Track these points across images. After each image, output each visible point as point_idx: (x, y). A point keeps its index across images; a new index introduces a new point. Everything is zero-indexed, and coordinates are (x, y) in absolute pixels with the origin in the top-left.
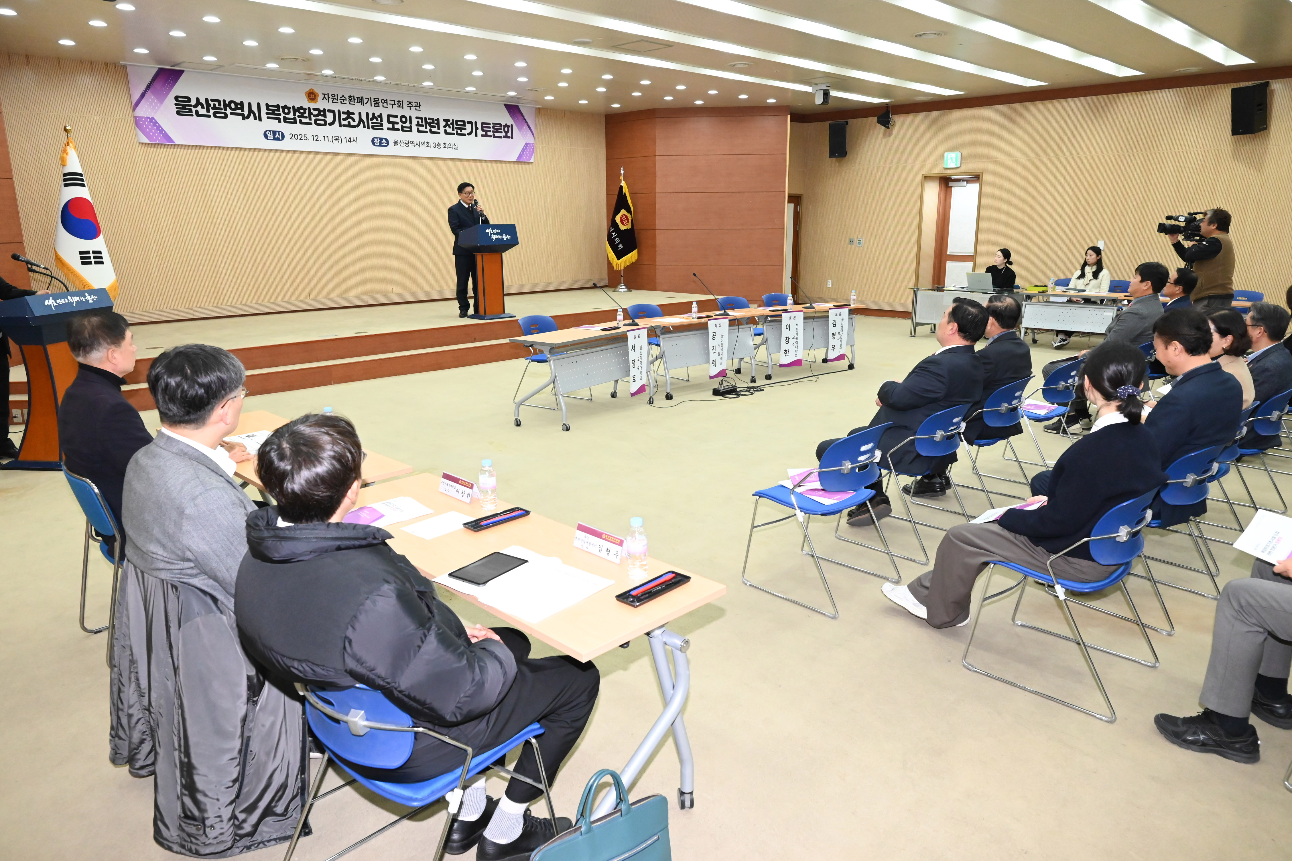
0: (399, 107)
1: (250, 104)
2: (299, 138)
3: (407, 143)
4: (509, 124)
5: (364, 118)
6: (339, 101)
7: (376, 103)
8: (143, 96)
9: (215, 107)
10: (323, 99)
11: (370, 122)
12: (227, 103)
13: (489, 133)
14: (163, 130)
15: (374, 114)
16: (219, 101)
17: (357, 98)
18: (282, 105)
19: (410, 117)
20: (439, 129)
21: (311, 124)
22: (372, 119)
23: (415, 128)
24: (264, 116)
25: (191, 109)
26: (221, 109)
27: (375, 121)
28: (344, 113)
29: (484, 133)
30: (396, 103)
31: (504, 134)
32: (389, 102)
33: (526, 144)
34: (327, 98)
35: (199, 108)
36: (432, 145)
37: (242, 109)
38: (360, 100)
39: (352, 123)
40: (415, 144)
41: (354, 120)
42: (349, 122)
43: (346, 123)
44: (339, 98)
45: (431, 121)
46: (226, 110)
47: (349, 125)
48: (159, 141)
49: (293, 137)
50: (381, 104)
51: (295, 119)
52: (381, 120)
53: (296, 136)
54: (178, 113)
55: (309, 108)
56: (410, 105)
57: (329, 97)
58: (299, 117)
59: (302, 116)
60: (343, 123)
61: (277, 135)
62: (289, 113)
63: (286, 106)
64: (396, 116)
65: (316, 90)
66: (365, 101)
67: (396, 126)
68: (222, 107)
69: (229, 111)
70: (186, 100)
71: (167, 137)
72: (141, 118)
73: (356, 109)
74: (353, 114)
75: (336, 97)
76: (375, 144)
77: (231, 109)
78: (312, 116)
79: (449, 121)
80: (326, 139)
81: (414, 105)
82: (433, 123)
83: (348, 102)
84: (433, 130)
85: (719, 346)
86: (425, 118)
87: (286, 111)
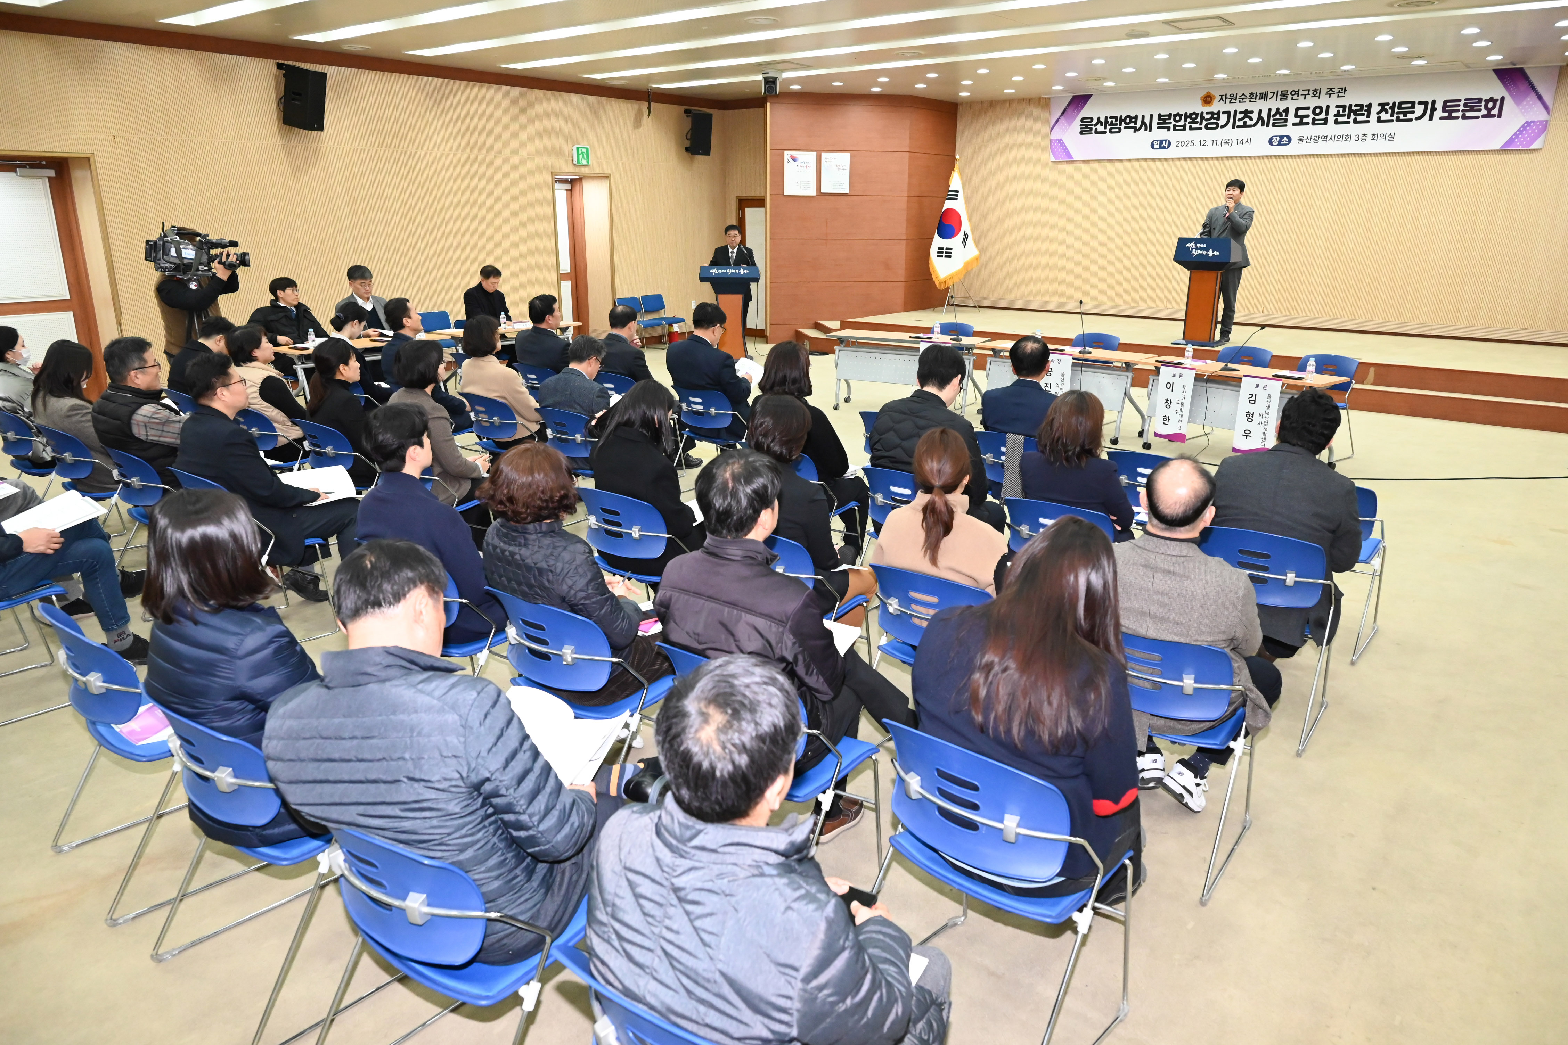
0: (1315, 96)
1: (1143, 117)
2: (1185, 145)
3: (1317, 139)
4: (1497, 96)
5: (1265, 115)
6: (1238, 100)
7: (1284, 96)
8: (1057, 121)
10: (1219, 101)
11: (1272, 119)
12: (1123, 118)
13: (1454, 114)
14: (1067, 149)
15: (1278, 109)
16: (1116, 118)
17: (1260, 94)
18: (1174, 113)
19: (1328, 107)
20: (1368, 116)
21: (1201, 129)
22: (1274, 116)
23: (1331, 119)
24: (1154, 126)
25: (1092, 128)
26: (1117, 125)
27: (1278, 117)
28: (1240, 113)
29: (1446, 115)
30: (1311, 92)
31: (1484, 112)
32: (1301, 93)
33: (1527, 122)
34: (1224, 99)
35: (1099, 126)
36: (1354, 138)
37: (1136, 123)
38: (1264, 96)
39: (1249, 122)
40: (1329, 138)
41: (1251, 119)
42: (1245, 122)
43: (1241, 123)
44: (1238, 97)
45: (1359, 108)
46: (1120, 125)
47: (1245, 126)
48: (1062, 158)
49: (1180, 145)
50: (1290, 97)
51: (1185, 126)
52: (1287, 115)
54: (1081, 133)
55: (1202, 113)
56: (1331, 92)
57: (1226, 98)
58: (1189, 123)
59: (1193, 122)
61: (1164, 144)
62: (1180, 120)
63: (1178, 113)
64: (1308, 108)
65: (1213, 93)
66: (1270, 95)
67: (1305, 120)
68: (1118, 122)
69: (1123, 125)
70: (1090, 120)
71: (1069, 154)
72: (1053, 140)
73: (1255, 107)
74: (1252, 112)
75: (1235, 97)
76: (1273, 143)
77: (1126, 123)
78: (1204, 120)
79: (1388, 104)
80: (1215, 142)
81: (1336, 90)
82: (1361, 110)
83: (1247, 100)
84: (1359, 118)
85: (1057, 385)
86: (1351, 106)
87: (1178, 118)
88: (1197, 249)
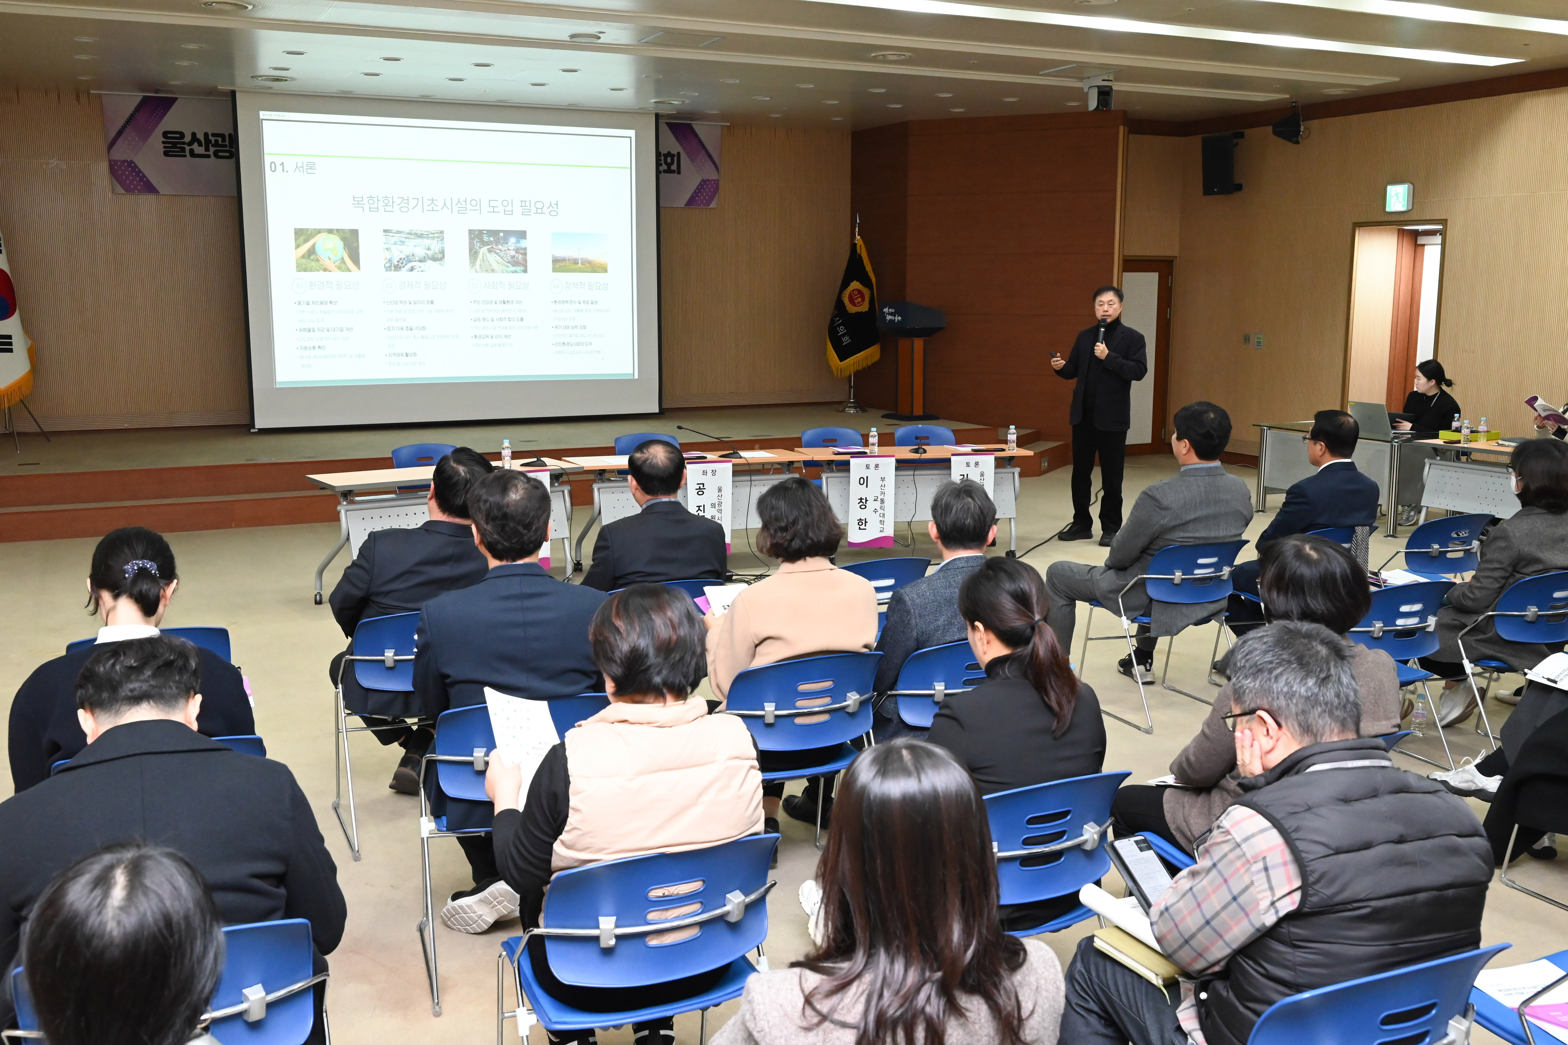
4: (674, 152)
8: (120, 133)
9: (216, 144)
14: (144, 176)
25: (184, 148)
26: (226, 146)
33: (703, 180)
35: (195, 146)
48: (139, 191)
54: (166, 154)
68: (227, 143)
70: (178, 136)
72: (116, 162)
85: (713, 505)
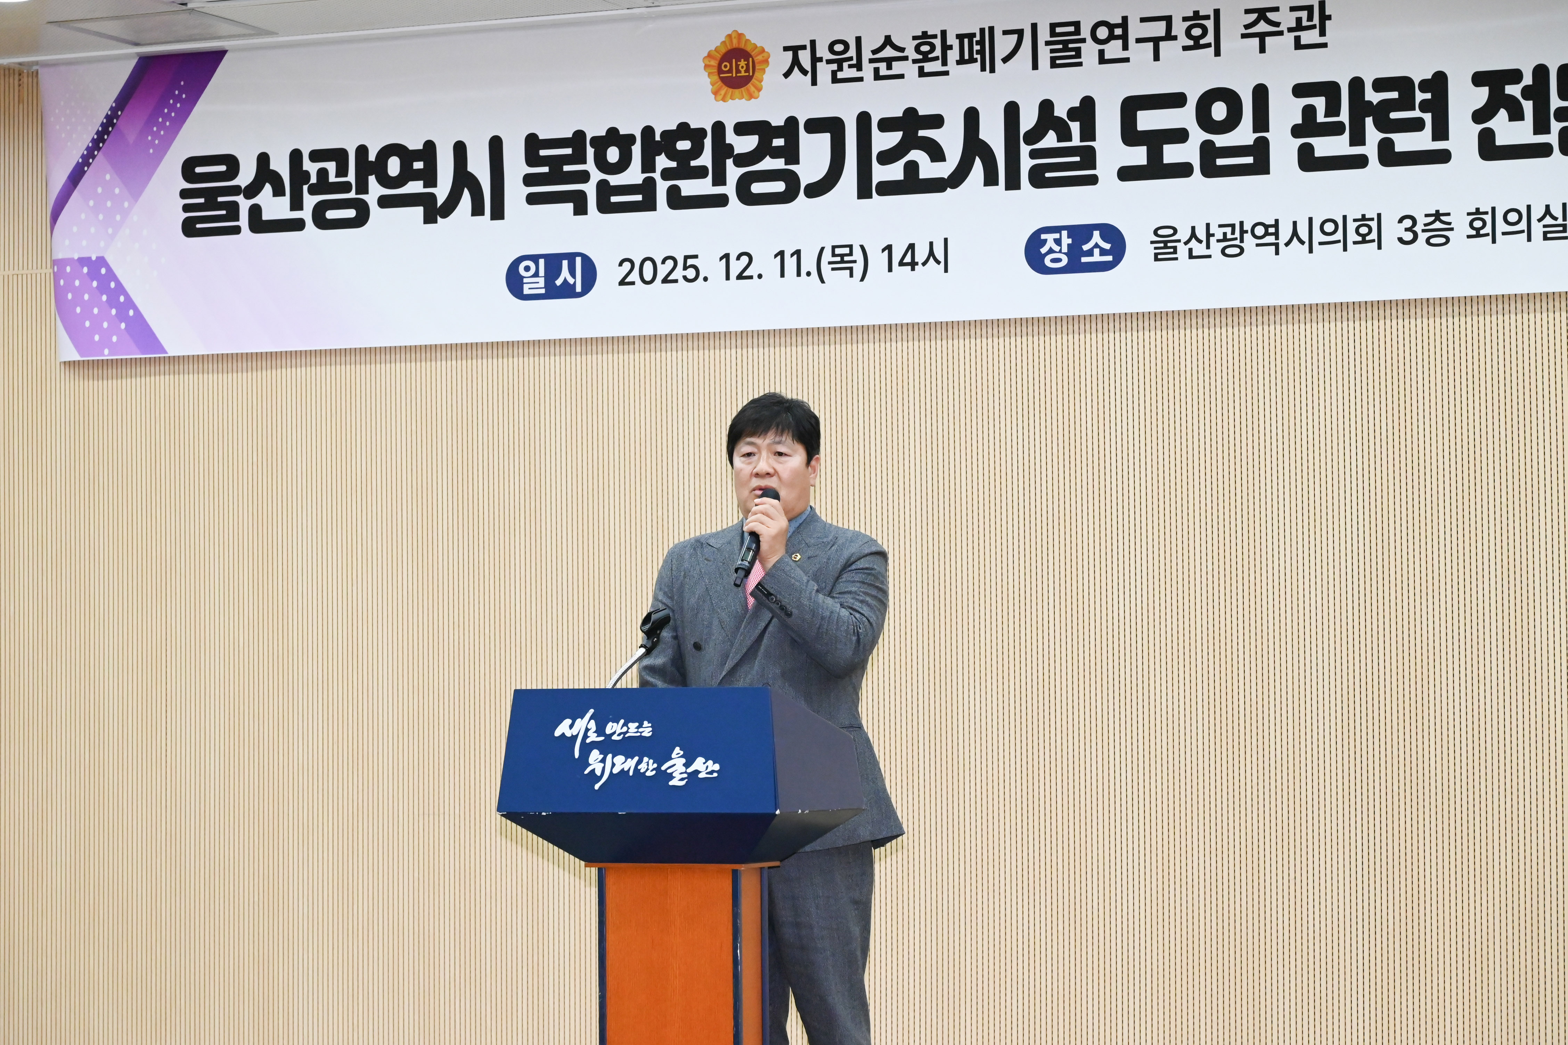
0: (1197, 46)
1: (460, 150)
2: (661, 275)
3: (1233, 238)
5: (993, 133)
6: (868, 70)
7: (1066, 46)
8: (76, 176)
9: (322, 185)
10: (787, 75)
11: (1025, 150)
12: (372, 157)
14: (130, 303)
15: (1046, 107)
16: (339, 156)
17: (960, 37)
18: (595, 129)
19: (1261, 93)
20: (1441, 132)
21: (721, 201)
22: (1034, 136)
23: (1283, 148)
24: (515, 191)
25: (235, 205)
26: (346, 187)
27: (1050, 140)
28: (887, 125)
30: (1179, 28)
32: (1136, 30)
34: (807, 65)
35: (265, 197)
36: (1392, 230)
37: (430, 177)
38: (978, 49)
39: (928, 170)
40: (1285, 233)
41: (936, 153)
42: (912, 168)
43: (895, 172)
44: (867, 55)
45: (1394, 95)
46: (363, 188)
47: (913, 183)
48: (113, 349)
49: (634, 276)
50: (1089, 50)
51: (648, 188)
52: (1089, 133)
53: (648, 265)
54: (190, 229)
55: (719, 128)
56: (1262, 27)
57: (815, 60)
58: (667, 174)
59: (685, 170)
60: (881, 173)
61: (565, 273)
62: (623, 164)
63: (613, 132)
64: (1177, 100)
65: (755, 37)
66: (1004, 45)
67: (1172, 154)
68: (351, 177)
69: (376, 190)
70: (224, 168)
71: (141, 331)
72: (65, 263)
73: (947, 95)
74: (936, 121)
75: (852, 52)
76: (1047, 261)
77: (385, 181)
78: (729, 162)
79: (1515, 76)
80: (791, 263)
81: (1287, 19)
82: (1407, 102)
83: (909, 69)
84: (1404, 142)
86: (1357, 84)
87: (613, 155)
88: (608, 747)
